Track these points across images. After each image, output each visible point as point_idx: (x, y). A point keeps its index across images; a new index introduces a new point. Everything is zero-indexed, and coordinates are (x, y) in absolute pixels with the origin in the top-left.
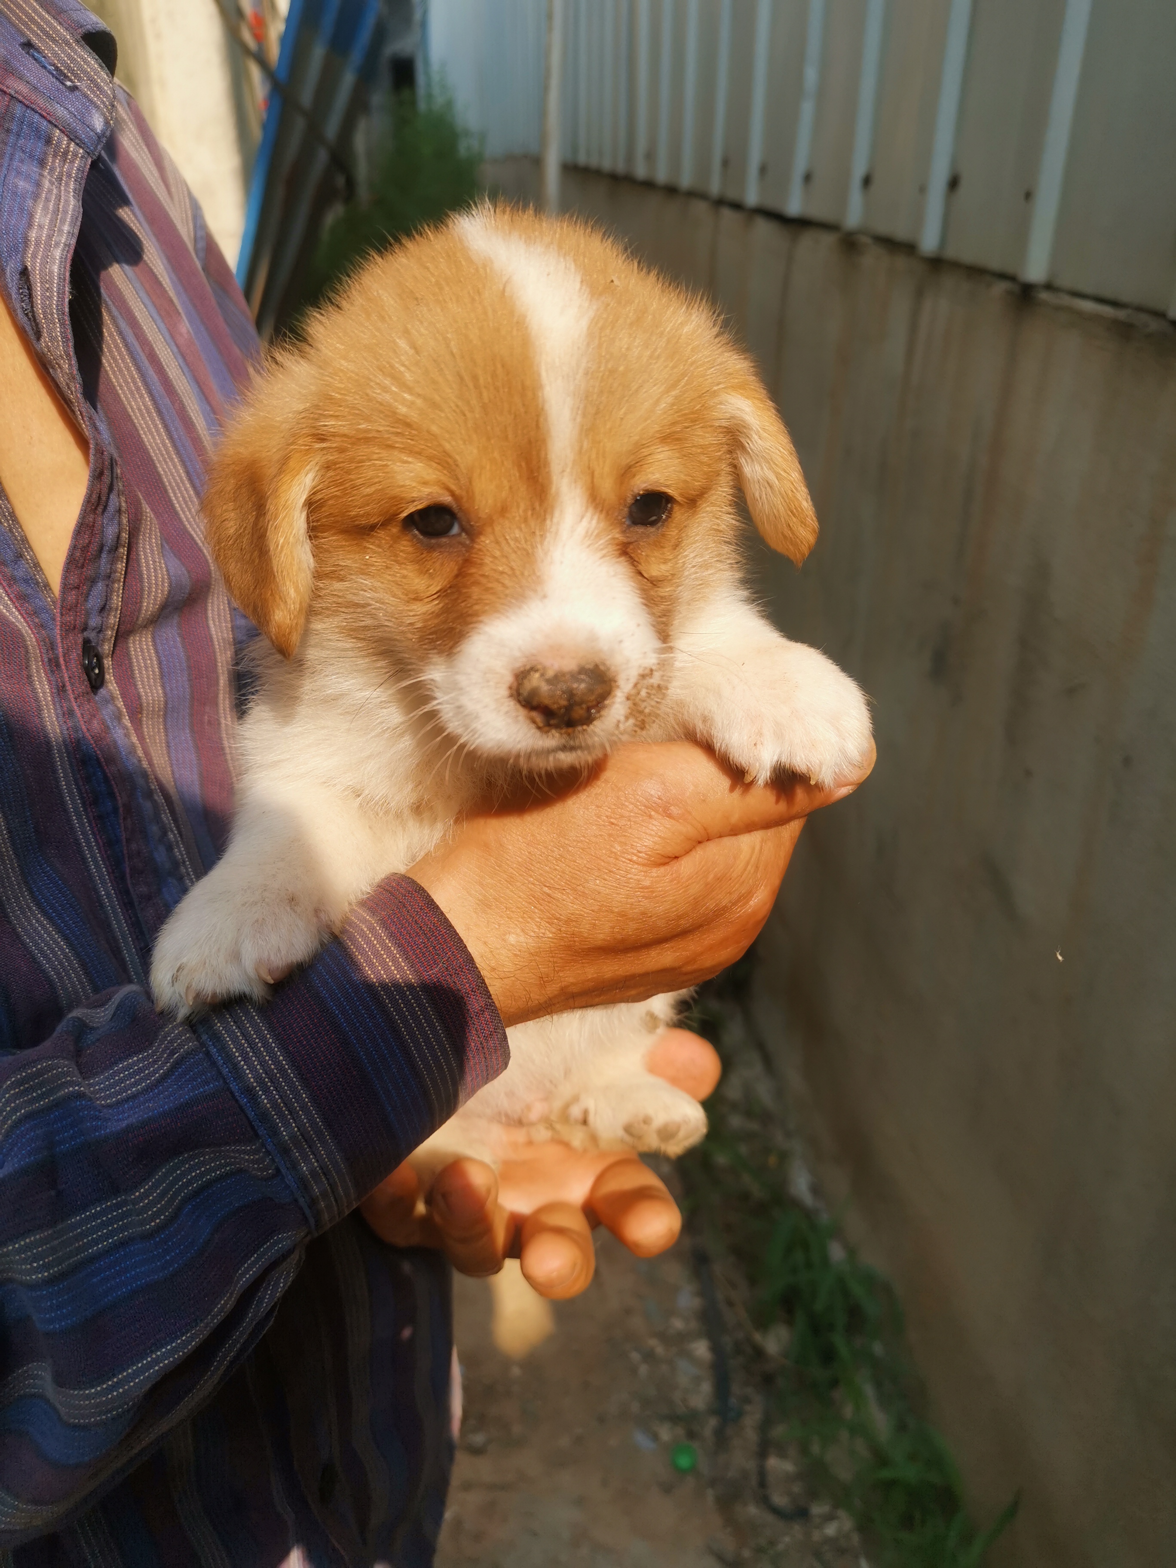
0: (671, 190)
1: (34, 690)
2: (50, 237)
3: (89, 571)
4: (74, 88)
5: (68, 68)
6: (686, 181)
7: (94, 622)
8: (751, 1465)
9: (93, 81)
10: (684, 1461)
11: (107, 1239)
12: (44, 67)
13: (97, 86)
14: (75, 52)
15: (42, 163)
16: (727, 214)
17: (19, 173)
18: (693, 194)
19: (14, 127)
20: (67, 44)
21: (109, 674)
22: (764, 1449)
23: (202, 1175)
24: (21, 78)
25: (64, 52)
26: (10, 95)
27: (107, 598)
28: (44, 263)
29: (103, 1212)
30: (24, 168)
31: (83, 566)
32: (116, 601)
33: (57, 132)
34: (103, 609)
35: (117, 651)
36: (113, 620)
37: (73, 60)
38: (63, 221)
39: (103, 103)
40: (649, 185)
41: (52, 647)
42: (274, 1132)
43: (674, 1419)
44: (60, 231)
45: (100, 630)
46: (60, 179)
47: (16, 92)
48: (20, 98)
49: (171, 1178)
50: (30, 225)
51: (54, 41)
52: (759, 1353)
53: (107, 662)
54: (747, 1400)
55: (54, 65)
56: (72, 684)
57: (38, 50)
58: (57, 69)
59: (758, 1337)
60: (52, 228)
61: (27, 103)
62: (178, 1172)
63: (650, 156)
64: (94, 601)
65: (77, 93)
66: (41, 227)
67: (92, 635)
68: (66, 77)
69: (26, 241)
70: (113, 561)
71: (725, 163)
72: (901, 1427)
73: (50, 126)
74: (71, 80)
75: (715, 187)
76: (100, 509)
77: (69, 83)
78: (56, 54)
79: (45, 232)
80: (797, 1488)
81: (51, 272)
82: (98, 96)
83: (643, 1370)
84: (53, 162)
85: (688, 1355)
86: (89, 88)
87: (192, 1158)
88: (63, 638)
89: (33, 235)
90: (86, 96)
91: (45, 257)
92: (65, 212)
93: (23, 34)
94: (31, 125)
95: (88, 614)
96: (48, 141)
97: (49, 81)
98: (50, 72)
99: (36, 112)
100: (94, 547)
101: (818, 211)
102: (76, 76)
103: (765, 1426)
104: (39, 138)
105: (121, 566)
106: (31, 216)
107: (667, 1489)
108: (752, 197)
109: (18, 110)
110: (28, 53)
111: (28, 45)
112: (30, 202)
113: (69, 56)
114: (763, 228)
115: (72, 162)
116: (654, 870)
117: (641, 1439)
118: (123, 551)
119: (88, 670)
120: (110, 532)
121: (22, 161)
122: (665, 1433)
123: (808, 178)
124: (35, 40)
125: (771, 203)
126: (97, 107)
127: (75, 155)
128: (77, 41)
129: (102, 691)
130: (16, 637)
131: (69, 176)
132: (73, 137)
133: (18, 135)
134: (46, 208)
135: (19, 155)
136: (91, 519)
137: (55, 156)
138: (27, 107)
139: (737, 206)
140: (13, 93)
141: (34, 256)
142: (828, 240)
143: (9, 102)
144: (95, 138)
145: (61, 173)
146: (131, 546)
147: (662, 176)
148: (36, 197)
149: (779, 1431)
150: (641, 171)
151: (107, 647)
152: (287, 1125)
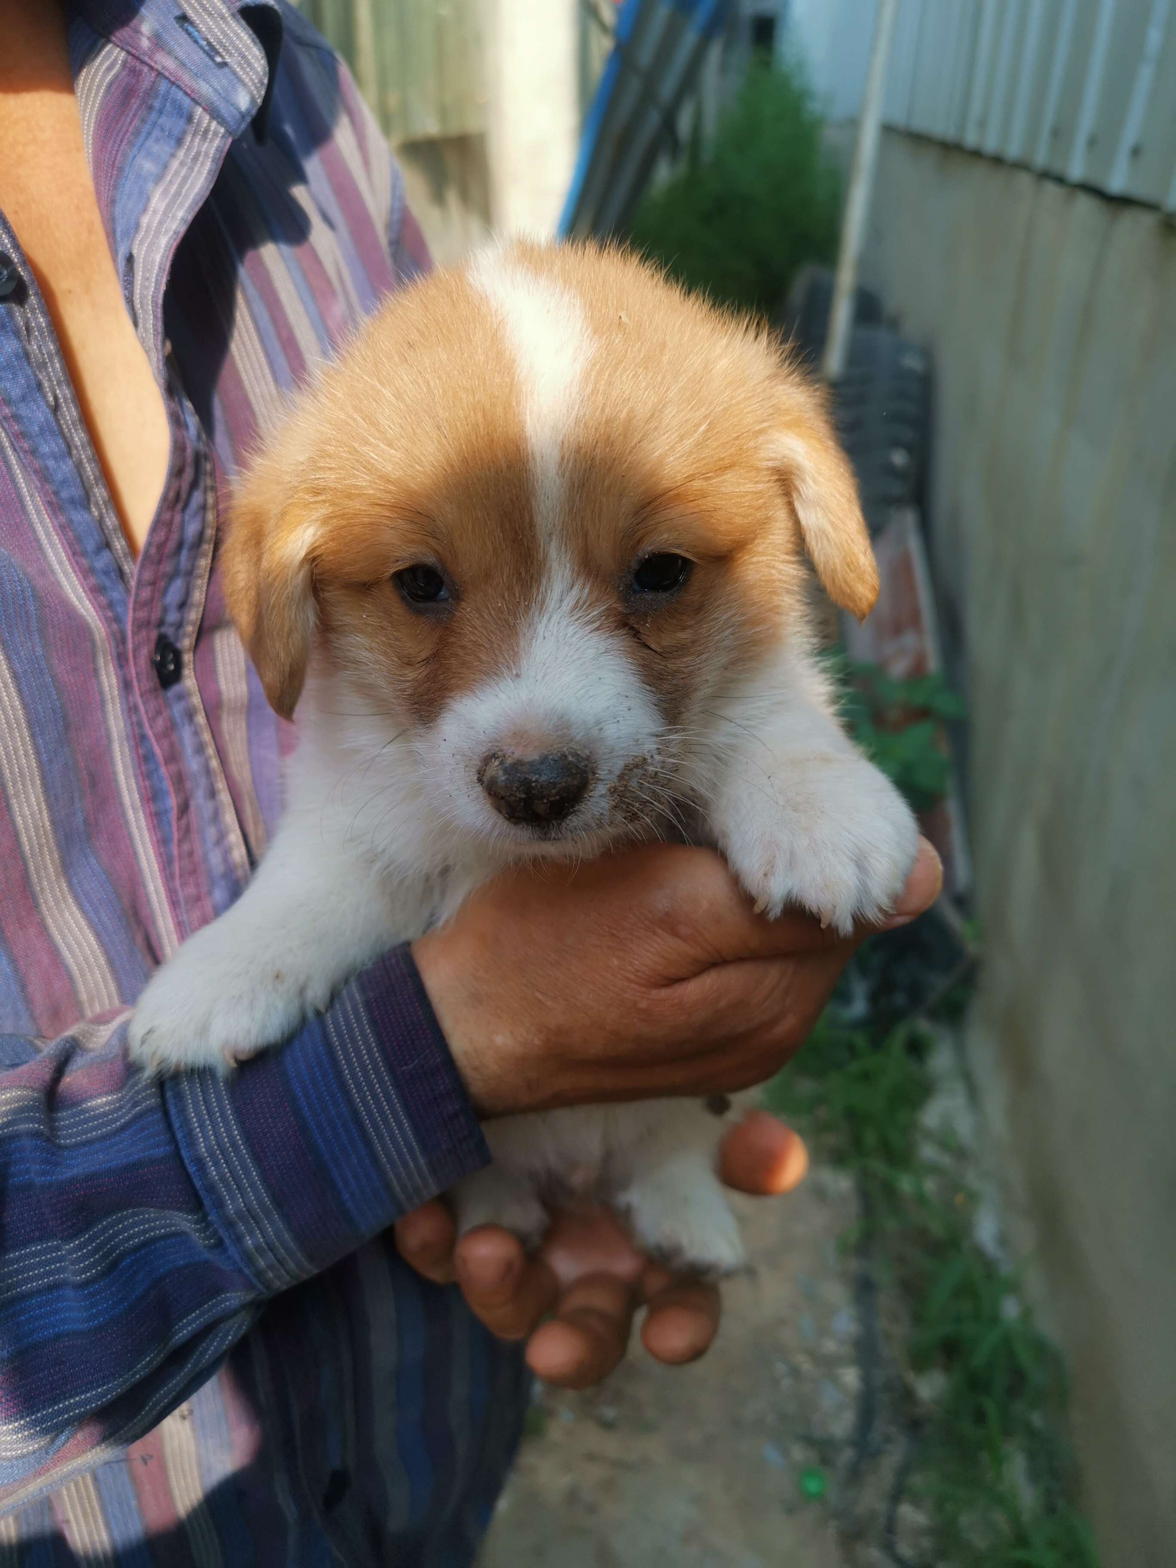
0: (998, 161)
1: (99, 684)
2: (161, 223)
3: (167, 567)
4: (224, 64)
5: (220, 43)
6: (1014, 150)
7: (172, 617)
8: (882, 1508)
9: (244, 57)
10: (813, 1486)
11: (42, 1278)
12: (196, 42)
13: (249, 64)
14: (230, 27)
15: (179, 142)
16: (1051, 189)
17: (149, 154)
18: (1021, 166)
19: (157, 104)
20: (223, 18)
21: (189, 669)
22: (897, 1494)
23: (145, 1232)
24: (169, 53)
25: (218, 25)
26: (157, 70)
27: (187, 593)
28: (149, 250)
29: (44, 1252)
30: (155, 148)
31: (160, 562)
32: (198, 596)
33: (199, 111)
34: (183, 605)
35: (202, 646)
36: (194, 615)
37: (226, 35)
38: (181, 205)
39: (251, 79)
40: (976, 154)
41: (123, 641)
42: (220, 1204)
43: (809, 1441)
44: (174, 216)
45: (180, 625)
46: (195, 159)
47: (163, 68)
48: (167, 74)
49: (111, 1232)
50: (145, 210)
51: (210, 14)
52: (908, 1395)
53: (187, 658)
54: (888, 1439)
55: (207, 40)
56: (139, 680)
57: (192, 23)
58: (209, 44)
59: (910, 1377)
60: (165, 214)
61: (173, 79)
62: (120, 1226)
63: (982, 124)
64: (173, 595)
65: (226, 70)
66: (155, 212)
67: (169, 631)
68: (218, 53)
69: (137, 226)
70: (194, 559)
71: (1055, 133)
72: (1050, 1509)
73: (192, 103)
74: (221, 56)
75: (1041, 158)
76: (179, 506)
77: (218, 59)
78: (210, 29)
79: (158, 217)
80: (926, 1543)
81: (153, 261)
82: (247, 74)
83: (786, 1383)
84: (192, 141)
85: (835, 1380)
86: (240, 64)
87: (135, 1214)
88: (134, 633)
89: (145, 220)
90: (234, 73)
91: (151, 244)
92: (187, 196)
93: (179, 6)
94: (174, 102)
95: (165, 610)
96: (190, 119)
97: (199, 56)
98: (202, 48)
99: (182, 90)
100: (171, 545)
101: (1142, 190)
102: (228, 51)
103: (904, 1470)
104: (181, 117)
105: (204, 563)
106: (148, 199)
107: (791, 1510)
108: (1076, 170)
109: (163, 86)
110: (182, 27)
111: (183, 19)
112: (150, 185)
113: (223, 32)
114: (1085, 205)
115: (212, 141)
116: (654, 992)
117: (772, 1454)
118: (208, 547)
119: (159, 667)
120: (192, 529)
121: (157, 140)
122: (799, 1453)
123: (1136, 152)
124: (190, 13)
125: (1095, 178)
126: (244, 85)
127: (216, 133)
128: (233, 15)
129: (175, 689)
130: (82, 630)
131: (206, 155)
132: (214, 113)
133: (161, 112)
134: (165, 192)
135: (156, 133)
136: (167, 516)
137: (194, 135)
138: (173, 83)
139: (1060, 180)
140: (160, 68)
141: (141, 242)
142: (1147, 221)
143: (155, 78)
144: (238, 116)
145: (198, 154)
146: (217, 544)
147: (991, 144)
148: (158, 179)
149: (917, 1480)
150: (971, 139)
151: (186, 643)
152: (233, 1199)
